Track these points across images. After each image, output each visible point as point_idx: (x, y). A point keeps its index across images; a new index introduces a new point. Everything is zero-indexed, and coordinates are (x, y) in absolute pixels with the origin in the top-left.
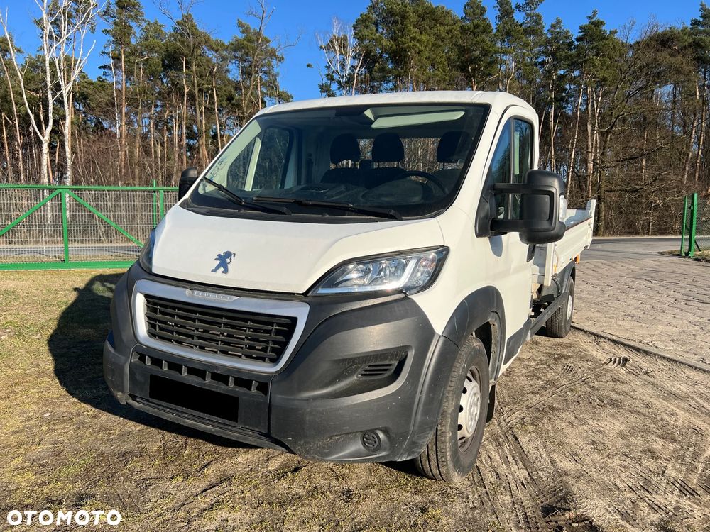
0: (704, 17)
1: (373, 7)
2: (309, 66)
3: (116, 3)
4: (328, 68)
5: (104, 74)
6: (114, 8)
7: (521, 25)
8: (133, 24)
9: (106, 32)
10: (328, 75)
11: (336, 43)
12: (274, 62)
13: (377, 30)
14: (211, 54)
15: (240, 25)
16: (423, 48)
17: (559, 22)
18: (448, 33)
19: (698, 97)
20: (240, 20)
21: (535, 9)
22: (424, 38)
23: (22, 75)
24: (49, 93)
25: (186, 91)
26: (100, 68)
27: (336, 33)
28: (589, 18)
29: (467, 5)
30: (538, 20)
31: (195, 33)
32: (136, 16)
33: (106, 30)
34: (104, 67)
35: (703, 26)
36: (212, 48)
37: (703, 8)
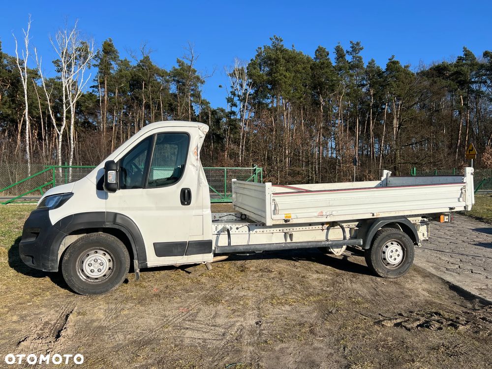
0: (466, 55)
1: (258, 55)
2: (220, 86)
3: (103, 51)
4: (232, 87)
5: (93, 91)
6: (102, 53)
7: (350, 63)
8: (112, 63)
9: (95, 66)
10: (231, 92)
11: (236, 72)
12: (199, 84)
13: (261, 69)
14: (159, 79)
15: (178, 61)
16: (287, 80)
17: (373, 61)
18: (303, 69)
19: (462, 105)
20: (179, 59)
21: (358, 53)
22: (287, 74)
23: (48, 95)
24: (64, 105)
25: (144, 102)
26: (91, 87)
27: (237, 66)
28: (390, 59)
29: (317, 50)
30: (360, 60)
31: (151, 67)
32: (115, 58)
33: (95, 65)
34: (93, 87)
35: (466, 60)
36: (159, 75)
37: (465, 49)
